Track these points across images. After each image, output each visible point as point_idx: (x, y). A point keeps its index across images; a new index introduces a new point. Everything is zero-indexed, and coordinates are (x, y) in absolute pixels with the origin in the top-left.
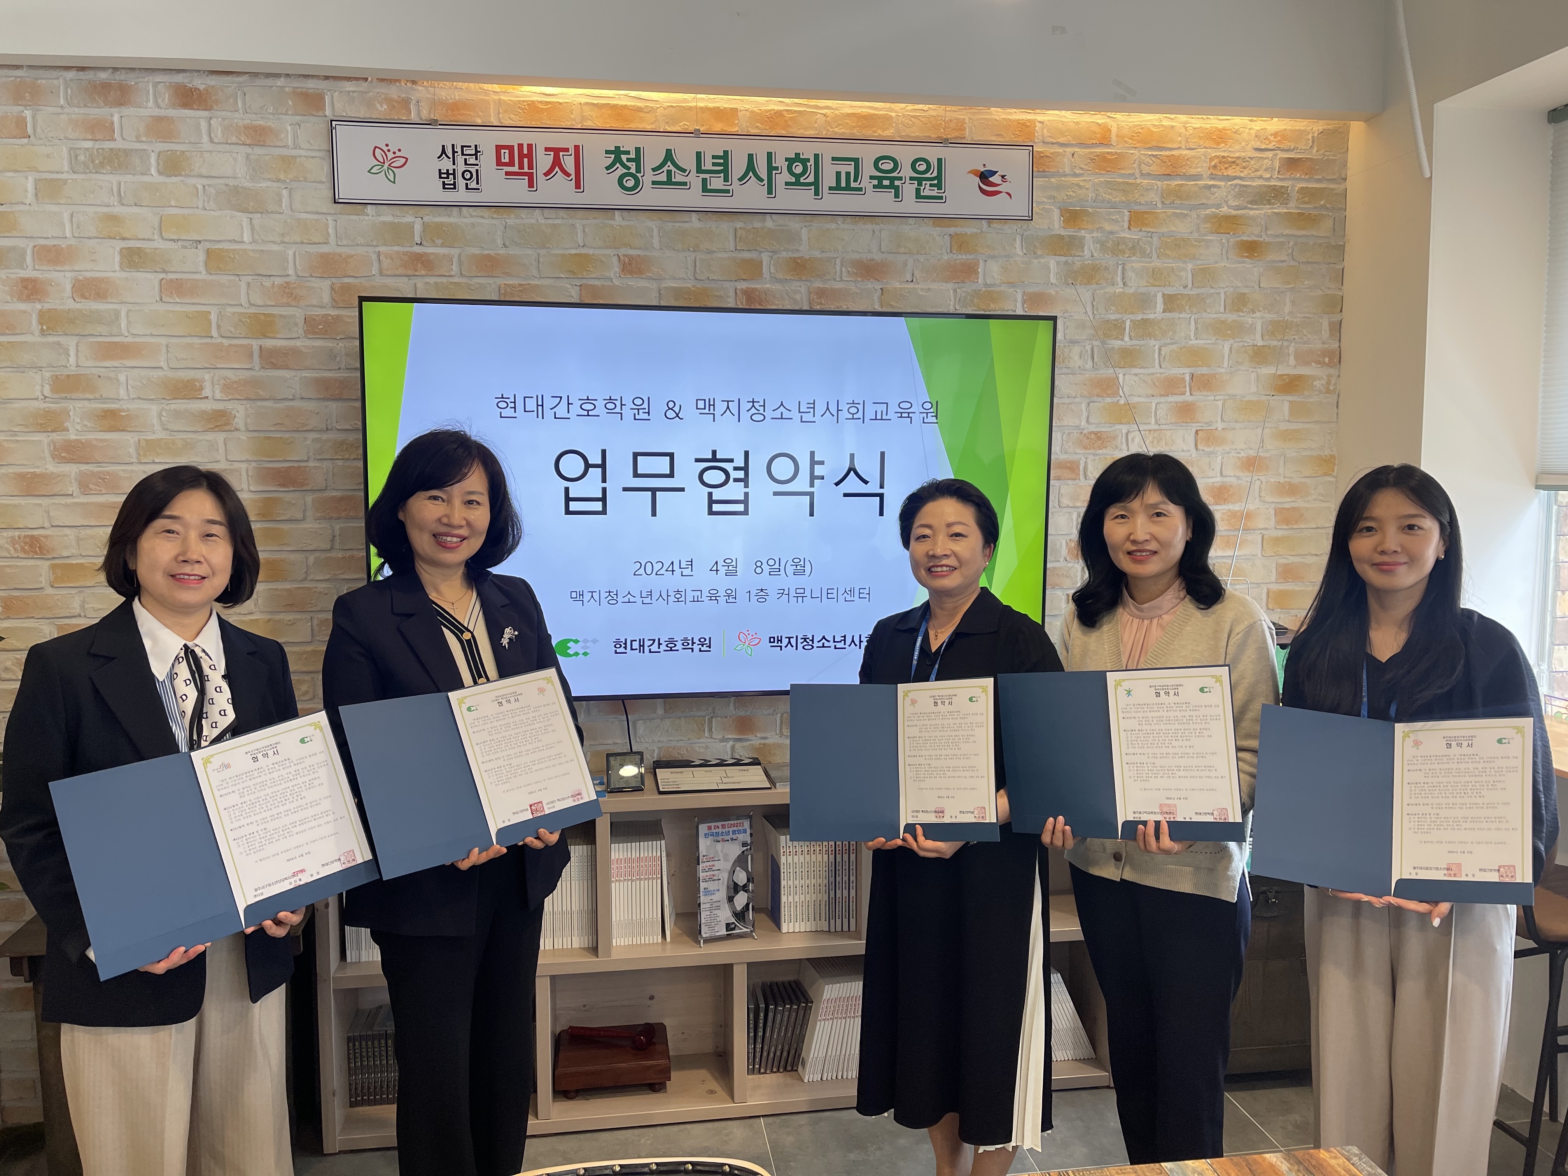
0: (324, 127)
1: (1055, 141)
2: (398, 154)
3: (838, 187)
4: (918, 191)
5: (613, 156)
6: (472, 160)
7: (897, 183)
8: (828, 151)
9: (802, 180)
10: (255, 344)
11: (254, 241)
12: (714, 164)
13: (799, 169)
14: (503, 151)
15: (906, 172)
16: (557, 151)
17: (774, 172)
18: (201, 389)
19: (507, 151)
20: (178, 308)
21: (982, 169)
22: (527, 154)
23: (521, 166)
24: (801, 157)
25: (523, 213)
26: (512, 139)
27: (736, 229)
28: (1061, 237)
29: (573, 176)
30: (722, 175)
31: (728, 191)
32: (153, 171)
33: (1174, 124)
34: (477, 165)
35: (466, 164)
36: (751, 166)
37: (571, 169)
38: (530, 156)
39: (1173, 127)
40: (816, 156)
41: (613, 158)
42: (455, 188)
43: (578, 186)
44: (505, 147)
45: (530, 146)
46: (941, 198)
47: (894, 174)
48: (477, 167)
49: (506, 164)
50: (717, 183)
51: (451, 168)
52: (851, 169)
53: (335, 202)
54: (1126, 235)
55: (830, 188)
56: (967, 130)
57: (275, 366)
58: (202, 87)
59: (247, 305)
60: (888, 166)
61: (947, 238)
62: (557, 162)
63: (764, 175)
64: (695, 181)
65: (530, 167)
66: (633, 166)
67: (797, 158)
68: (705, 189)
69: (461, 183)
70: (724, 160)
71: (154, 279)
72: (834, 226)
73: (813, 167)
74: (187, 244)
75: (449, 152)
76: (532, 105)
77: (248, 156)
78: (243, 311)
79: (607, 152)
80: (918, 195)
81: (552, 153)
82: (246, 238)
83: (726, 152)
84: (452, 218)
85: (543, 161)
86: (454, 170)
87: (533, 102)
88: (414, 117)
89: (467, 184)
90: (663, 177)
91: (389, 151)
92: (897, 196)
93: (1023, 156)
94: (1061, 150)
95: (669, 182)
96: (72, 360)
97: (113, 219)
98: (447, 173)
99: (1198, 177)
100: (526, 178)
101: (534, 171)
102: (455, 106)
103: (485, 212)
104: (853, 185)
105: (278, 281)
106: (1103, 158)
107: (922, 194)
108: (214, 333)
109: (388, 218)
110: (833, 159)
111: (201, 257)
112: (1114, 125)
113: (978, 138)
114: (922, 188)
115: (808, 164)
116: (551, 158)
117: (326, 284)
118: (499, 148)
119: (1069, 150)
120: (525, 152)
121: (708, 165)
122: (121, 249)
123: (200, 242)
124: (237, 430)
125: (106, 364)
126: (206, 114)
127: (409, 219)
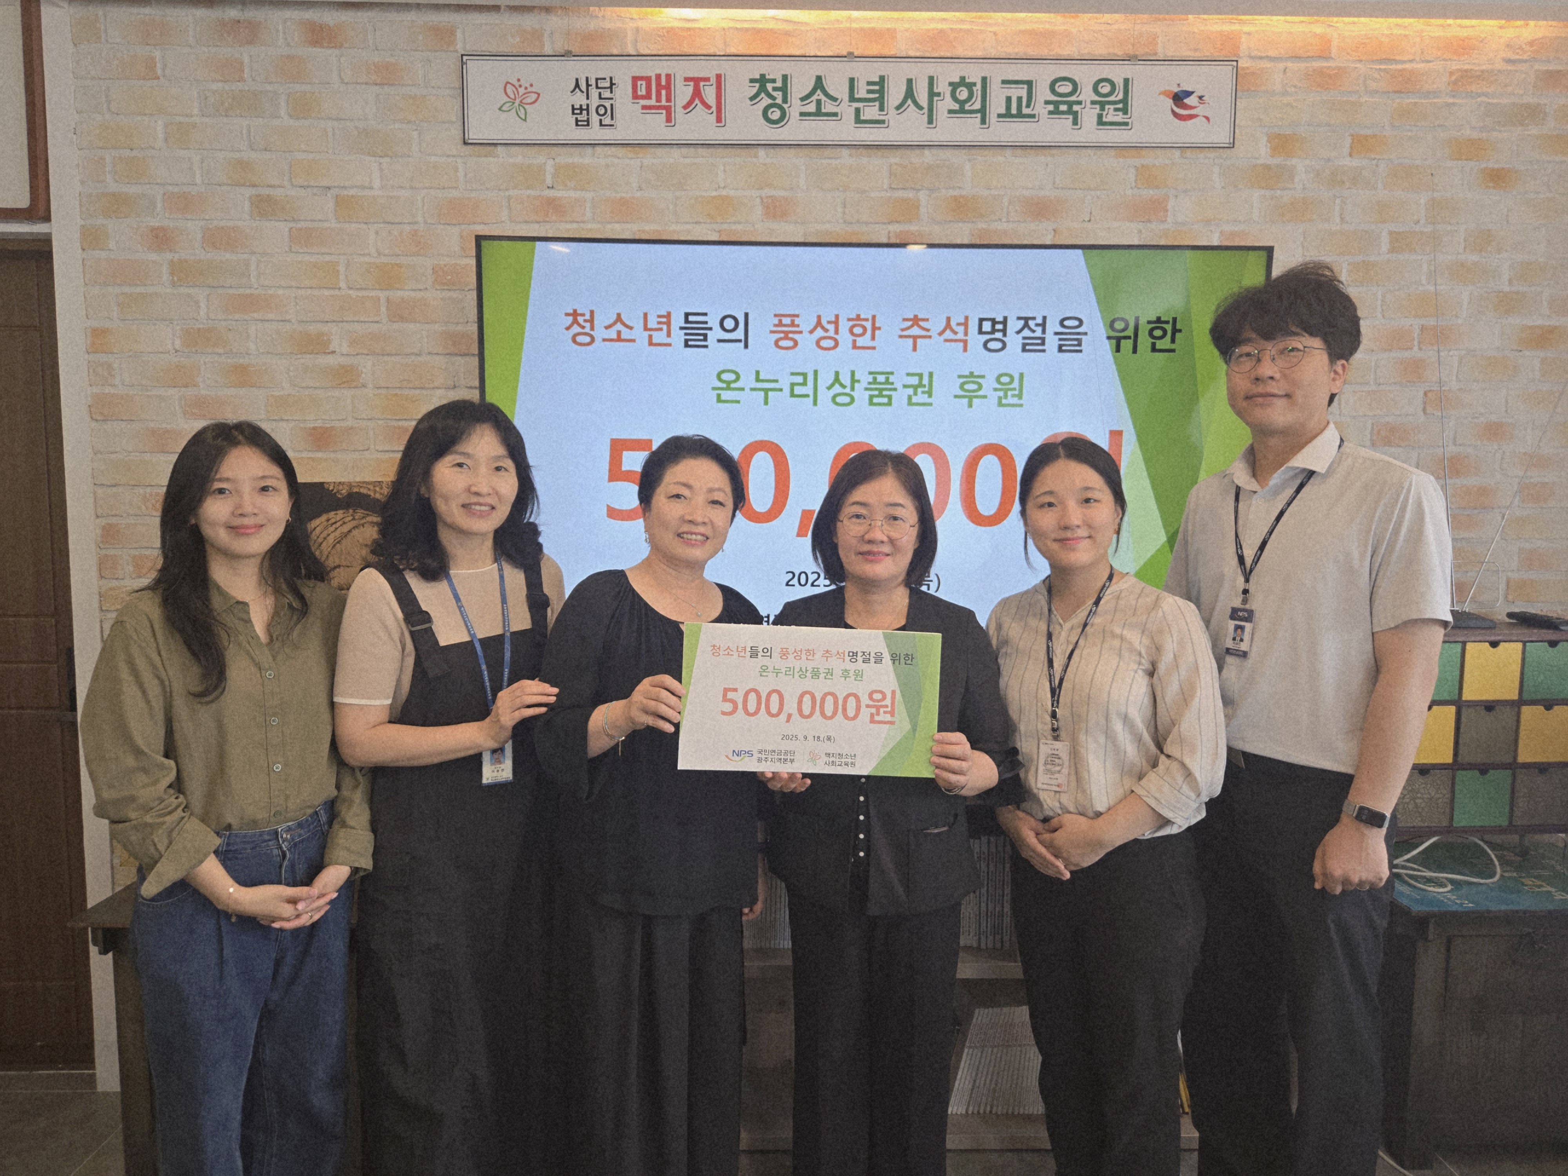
0: (452, 62)
1: (1264, 55)
2: (530, 89)
3: (1008, 115)
4: (1100, 116)
5: (757, 85)
6: (606, 94)
7: (1076, 108)
8: (998, 73)
9: (967, 107)
10: (382, 295)
11: (382, 188)
12: (869, 92)
13: (963, 94)
14: (639, 83)
15: (1087, 94)
16: (696, 81)
17: (935, 98)
18: (329, 341)
19: (644, 83)
20: (307, 258)
21: (1176, 89)
22: (666, 85)
23: (659, 100)
24: (967, 81)
25: (660, 151)
26: (651, 69)
27: (891, 165)
28: (1268, 167)
29: (714, 109)
30: (877, 104)
31: (883, 122)
32: (283, 113)
33: (1407, 33)
34: (612, 99)
35: (600, 98)
36: (910, 94)
37: (711, 100)
38: (668, 87)
39: (1405, 36)
40: (984, 80)
41: (757, 88)
42: (588, 125)
43: (719, 120)
44: (641, 78)
45: (668, 76)
46: (1126, 124)
47: (1073, 98)
48: (611, 102)
49: (643, 97)
50: (871, 112)
51: (584, 102)
52: (1023, 93)
53: (465, 143)
54: (1348, 162)
55: (1000, 116)
56: (1160, 45)
57: (402, 319)
58: (331, 23)
59: (376, 255)
60: (1066, 88)
61: (1133, 170)
62: (697, 93)
63: (924, 102)
64: (847, 110)
65: (668, 100)
66: (779, 95)
67: (963, 82)
68: (858, 120)
69: (595, 118)
70: (880, 86)
71: (284, 227)
72: (1001, 159)
73: (979, 93)
74: (315, 190)
75: (583, 86)
76: (671, 31)
77: (378, 95)
78: (373, 260)
79: (752, 81)
80: (1100, 122)
81: (692, 83)
82: (377, 183)
83: (882, 78)
84: (586, 158)
85: (683, 93)
86: (588, 105)
87: (672, 28)
88: (548, 50)
89: (601, 120)
90: (812, 108)
91: (520, 86)
92: (1075, 122)
93: (1225, 72)
94: (1268, 65)
95: (818, 113)
96: (202, 313)
97: (243, 165)
98: (581, 109)
99: (1435, 94)
100: (664, 112)
101: (672, 104)
102: (590, 36)
103: (621, 151)
104: (1025, 111)
105: (407, 228)
106: (1320, 72)
107: (1104, 119)
108: (343, 285)
109: (519, 159)
110: (1004, 82)
111: (331, 205)
112: (1335, 35)
113: (1170, 54)
114: (1104, 113)
115: (975, 89)
116: (690, 90)
117: (455, 231)
118: (635, 79)
119: (1281, 66)
120: (663, 83)
121: (862, 92)
122: (250, 197)
123: (329, 188)
124: (364, 386)
125: (237, 316)
126: (336, 52)
127: (541, 159)
